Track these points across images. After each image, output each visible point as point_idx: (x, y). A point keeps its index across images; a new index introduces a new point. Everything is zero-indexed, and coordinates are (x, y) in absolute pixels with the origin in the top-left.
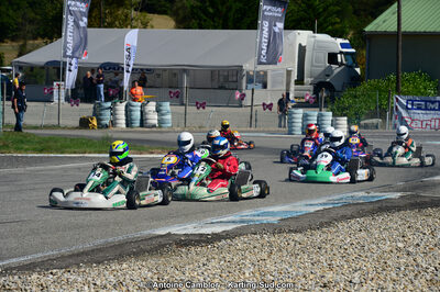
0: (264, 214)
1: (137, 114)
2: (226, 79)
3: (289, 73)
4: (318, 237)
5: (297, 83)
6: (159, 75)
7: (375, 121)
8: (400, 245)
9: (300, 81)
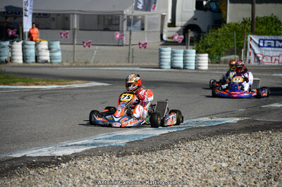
0: (115, 138)
1: (31, 51)
2: (110, 22)
3: (163, 17)
4: (155, 158)
5: (170, 25)
6: (53, 19)
7: (232, 57)
8: (224, 165)
9: (173, 24)
